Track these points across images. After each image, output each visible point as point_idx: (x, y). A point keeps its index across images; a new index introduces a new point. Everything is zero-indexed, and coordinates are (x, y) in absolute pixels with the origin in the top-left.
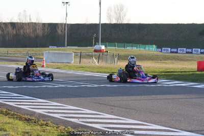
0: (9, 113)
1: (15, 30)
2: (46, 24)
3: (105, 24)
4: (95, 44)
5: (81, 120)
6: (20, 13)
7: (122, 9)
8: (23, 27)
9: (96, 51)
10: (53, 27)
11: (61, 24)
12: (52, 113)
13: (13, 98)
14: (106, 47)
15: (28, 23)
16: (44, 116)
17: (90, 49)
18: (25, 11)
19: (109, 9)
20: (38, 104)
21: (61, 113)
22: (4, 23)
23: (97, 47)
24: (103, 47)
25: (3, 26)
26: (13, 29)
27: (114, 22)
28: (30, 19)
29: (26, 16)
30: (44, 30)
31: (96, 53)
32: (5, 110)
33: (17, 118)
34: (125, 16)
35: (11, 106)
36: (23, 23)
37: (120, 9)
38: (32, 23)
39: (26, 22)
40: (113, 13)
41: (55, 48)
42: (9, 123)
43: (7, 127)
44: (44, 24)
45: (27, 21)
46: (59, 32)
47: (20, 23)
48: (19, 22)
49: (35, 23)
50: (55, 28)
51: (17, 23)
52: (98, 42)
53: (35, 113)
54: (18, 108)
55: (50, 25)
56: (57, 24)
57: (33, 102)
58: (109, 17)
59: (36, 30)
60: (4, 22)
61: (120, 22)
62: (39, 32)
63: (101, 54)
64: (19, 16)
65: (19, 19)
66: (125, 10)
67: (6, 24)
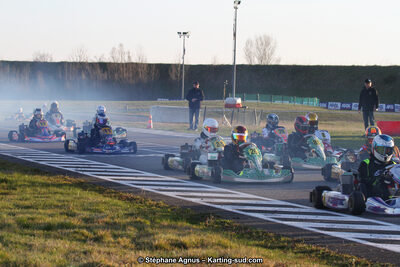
1: (106, 73)
2: (153, 64)
3: (242, 66)
4: (227, 96)
5: (204, 200)
6: (114, 48)
7: (267, 43)
8: (119, 69)
9: (227, 106)
10: (163, 69)
11: (176, 66)
12: (164, 190)
14: (243, 100)
15: (126, 64)
16: (152, 195)
17: (220, 103)
18: (121, 45)
19: (249, 42)
21: (177, 191)
22: (90, 63)
23: (229, 100)
24: (239, 101)
25: (88, 67)
26: (104, 72)
27: (256, 62)
28: (129, 57)
29: (122, 53)
30: (149, 74)
31: (229, 110)
34: (272, 53)
36: (118, 64)
37: (266, 43)
38: (132, 63)
39: (123, 62)
40: (254, 50)
41: (167, 101)
42: (105, 203)
43: (102, 207)
44: (150, 65)
45: (125, 60)
46: (173, 77)
47: (114, 64)
48: (112, 61)
49: (137, 64)
50: (167, 70)
51: (110, 63)
52: (232, 93)
53: (140, 190)
56: (169, 65)
58: (249, 55)
59: (137, 73)
61: (264, 63)
62: (143, 77)
63: (236, 111)
64: (112, 52)
65: (113, 58)
66: (272, 44)
67: (92, 65)
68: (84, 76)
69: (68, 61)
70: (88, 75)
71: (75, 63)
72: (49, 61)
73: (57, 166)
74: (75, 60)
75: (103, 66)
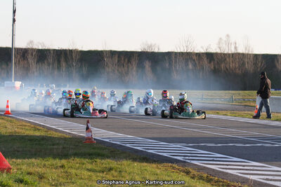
0: (211, 179)
1: (212, 63)
2: (259, 55)
6: (221, 39)
8: (225, 60)
12: (271, 180)
13: (215, 159)
15: (233, 54)
16: (260, 184)
18: (228, 36)
20: (252, 168)
22: (197, 54)
25: (195, 57)
26: (210, 62)
28: (236, 48)
29: (229, 44)
30: (255, 64)
32: (205, 175)
33: (223, 185)
35: (214, 170)
36: (224, 54)
38: (239, 54)
39: (230, 52)
41: (273, 91)
44: (256, 56)
45: (232, 50)
46: (280, 68)
47: (221, 54)
48: (219, 51)
49: (243, 54)
50: (273, 61)
51: (216, 54)
53: (248, 179)
54: (223, 172)
55: (266, 57)
56: (276, 55)
57: (244, 166)
59: (244, 64)
60: (196, 52)
62: (249, 67)
64: (219, 43)
65: (220, 48)
67: (199, 55)
68: (190, 66)
69: (176, 51)
70: (195, 65)
71: (182, 53)
72: (156, 51)
73: (165, 155)
74: (182, 51)
75: (210, 56)
